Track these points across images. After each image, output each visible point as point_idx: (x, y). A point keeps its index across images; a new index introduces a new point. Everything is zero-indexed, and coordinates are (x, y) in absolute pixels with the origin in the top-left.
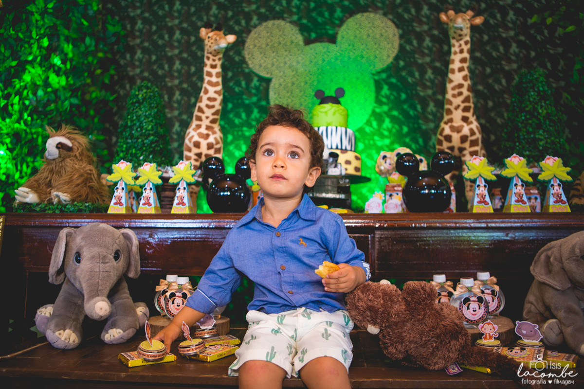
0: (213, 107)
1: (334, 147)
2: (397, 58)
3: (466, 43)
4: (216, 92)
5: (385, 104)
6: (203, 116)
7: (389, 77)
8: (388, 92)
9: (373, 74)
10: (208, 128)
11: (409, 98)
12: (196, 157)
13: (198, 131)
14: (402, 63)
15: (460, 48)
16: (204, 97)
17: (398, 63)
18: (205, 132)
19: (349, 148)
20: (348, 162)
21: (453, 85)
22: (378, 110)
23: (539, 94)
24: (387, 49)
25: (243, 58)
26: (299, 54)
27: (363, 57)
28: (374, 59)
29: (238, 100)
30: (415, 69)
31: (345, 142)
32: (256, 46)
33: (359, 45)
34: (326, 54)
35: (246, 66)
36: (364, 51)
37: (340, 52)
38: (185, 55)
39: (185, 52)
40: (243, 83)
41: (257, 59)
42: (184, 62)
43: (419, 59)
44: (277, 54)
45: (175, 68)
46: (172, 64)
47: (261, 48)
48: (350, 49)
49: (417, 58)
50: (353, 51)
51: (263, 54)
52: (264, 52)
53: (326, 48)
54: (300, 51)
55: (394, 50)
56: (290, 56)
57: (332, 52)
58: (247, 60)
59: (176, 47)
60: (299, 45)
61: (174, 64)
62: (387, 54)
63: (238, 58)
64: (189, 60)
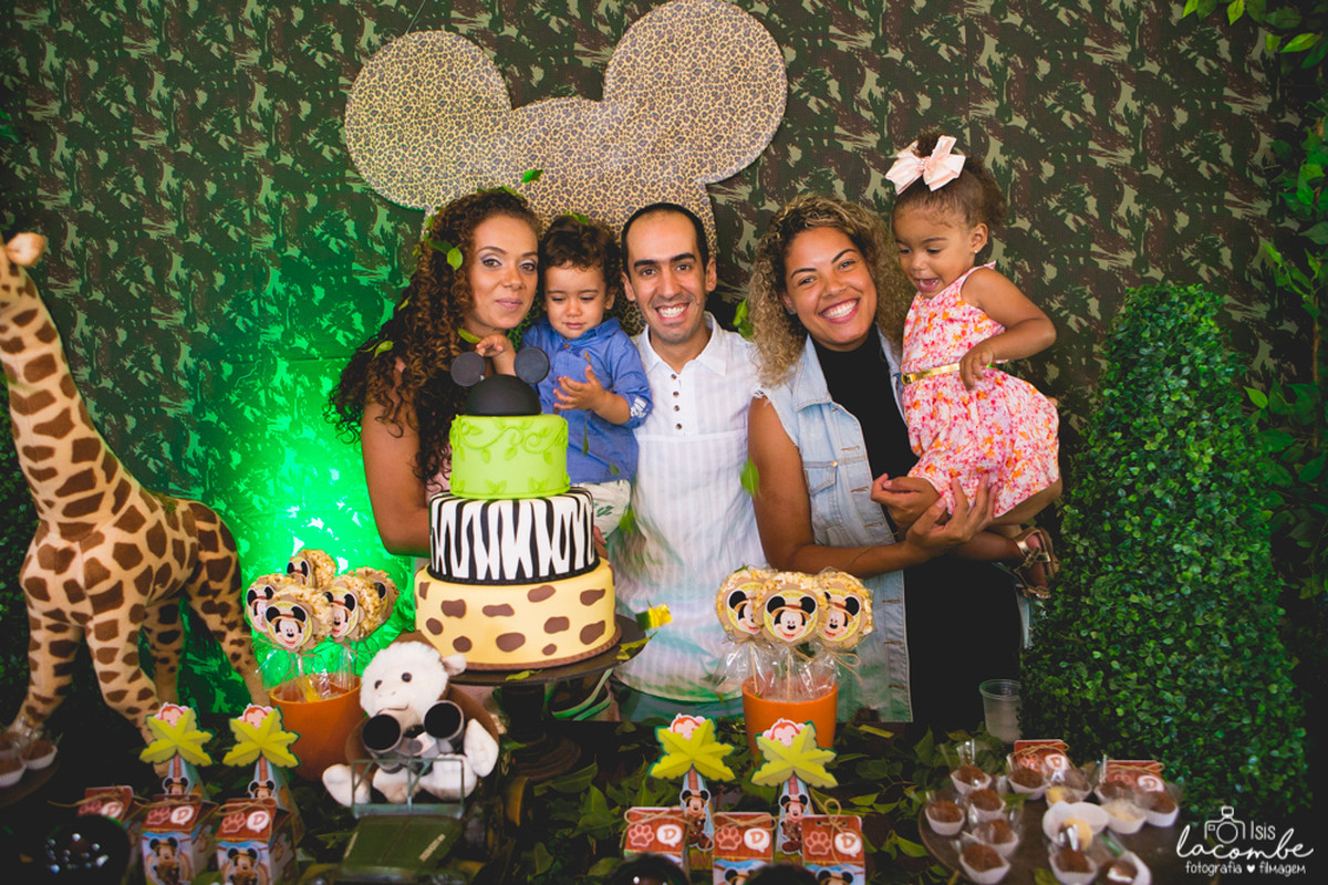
1: (511, 574)
2: (780, 138)
4: (41, 429)
6: (40, 501)
7: (756, 196)
9: (709, 187)
12: (50, 621)
13: (44, 542)
14: (795, 154)
17: (787, 154)
19: (562, 566)
20: (556, 624)
23: (1193, 384)
24: (751, 113)
25: (342, 151)
26: (498, 135)
27: (681, 140)
28: (715, 145)
29: (338, 276)
30: (833, 171)
31: (549, 552)
32: (374, 113)
33: (670, 102)
34: (574, 133)
35: (356, 176)
36: (686, 120)
37: (616, 125)
38: (186, 148)
39: (185, 138)
40: (350, 225)
41: (380, 153)
42: (184, 166)
43: (845, 138)
44: (435, 136)
45: (163, 187)
46: (153, 177)
47: (391, 120)
48: (645, 116)
49: (838, 136)
50: (653, 120)
51: (396, 139)
52: (400, 132)
53: (574, 114)
54: (500, 126)
55: (773, 116)
56: (471, 142)
57: (592, 126)
58: (353, 156)
59: (161, 125)
60: (495, 107)
61: (160, 174)
62: (754, 128)
63: (331, 151)
64: (197, 162)
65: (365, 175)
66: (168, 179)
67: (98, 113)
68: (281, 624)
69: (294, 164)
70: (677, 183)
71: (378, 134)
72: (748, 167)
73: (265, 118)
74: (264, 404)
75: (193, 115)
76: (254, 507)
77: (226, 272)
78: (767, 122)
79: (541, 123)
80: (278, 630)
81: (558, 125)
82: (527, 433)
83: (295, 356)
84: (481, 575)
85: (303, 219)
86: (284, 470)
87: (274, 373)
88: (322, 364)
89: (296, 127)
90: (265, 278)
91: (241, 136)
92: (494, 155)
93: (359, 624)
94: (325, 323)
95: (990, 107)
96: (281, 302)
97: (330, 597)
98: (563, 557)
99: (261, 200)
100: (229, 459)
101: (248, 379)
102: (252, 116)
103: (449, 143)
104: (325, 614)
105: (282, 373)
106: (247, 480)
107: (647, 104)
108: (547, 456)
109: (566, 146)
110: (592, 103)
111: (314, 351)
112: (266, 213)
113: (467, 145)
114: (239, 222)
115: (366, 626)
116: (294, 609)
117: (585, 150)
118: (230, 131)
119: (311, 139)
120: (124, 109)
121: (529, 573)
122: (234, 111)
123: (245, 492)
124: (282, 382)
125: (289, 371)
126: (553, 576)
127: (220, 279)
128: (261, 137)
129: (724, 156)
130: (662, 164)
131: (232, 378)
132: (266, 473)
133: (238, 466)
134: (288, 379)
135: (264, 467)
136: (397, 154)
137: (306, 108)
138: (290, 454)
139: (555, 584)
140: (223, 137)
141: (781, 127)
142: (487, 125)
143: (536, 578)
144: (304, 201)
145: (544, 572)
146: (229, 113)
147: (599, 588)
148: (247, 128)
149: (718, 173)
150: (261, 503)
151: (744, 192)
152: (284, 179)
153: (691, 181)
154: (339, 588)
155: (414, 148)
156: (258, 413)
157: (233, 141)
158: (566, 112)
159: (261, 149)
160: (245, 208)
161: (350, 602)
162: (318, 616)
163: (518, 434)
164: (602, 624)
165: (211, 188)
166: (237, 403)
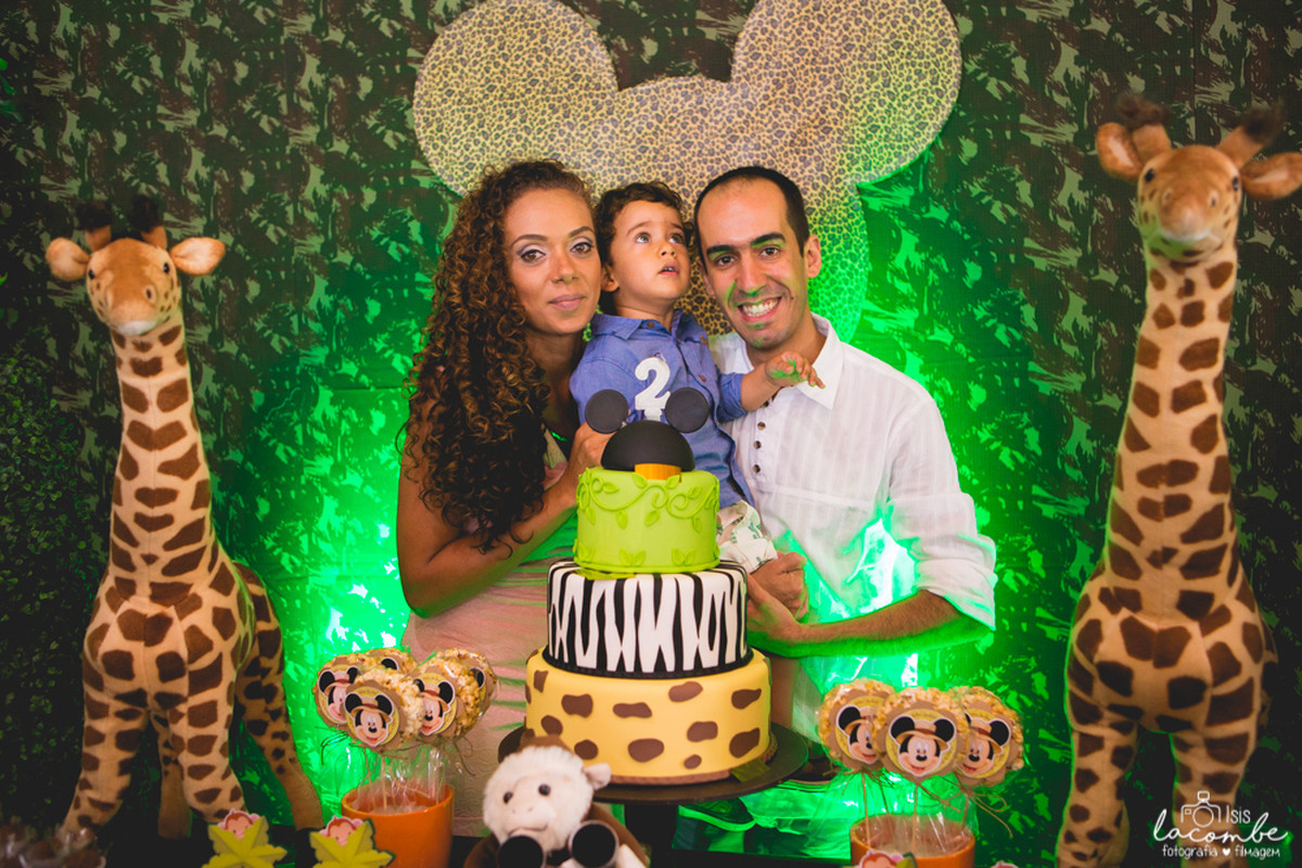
0: (167, 520)
1: (648, 666)
2: (951, 130)
3: (1217, 276)
4: (167, 468)
5: (906, 301)
6: (136, 555)
7: (919, 201)
8: (917, 260)
9: (860, 190)
10: (159, 593)
11: (995, 277)
12: (121, 706)
13: (126, 606)
14: (969, 149)
15: (1188, 300)
16: (128, 488)
17: (958, 149)
18: (151, 609)
19: (710, 659)
20: (702, 731)
21: (1144, 460)
22: (880, 325)
24: (915, 97)
25: (409, 137)
26: (601, 122)
27: (827, 130)
28: (869, 137)
29: (398, 288)
30: (1017, 170)
31: (695, 641)
32: (450, 93)
33: (814, 84)
34: (694, 120)
35: (424, 168)
36: (834, 106)
37: (746, 110)
38: (220, 130)
39: (219, 118)
40: (415, 228)
41: (456, 141)
42: (217, 153)
43: (1033, 129)
44: (523, 121)
45: (191, 177)
46: (178, 164)
47: (470, 101)
48: (782, 101)
49: (1025, 126)
50: (792, 105)
51: (475, 124)
52: (480, 116)
53: (694, 98)
54: (604, 110)
55: (943, 101)
56: (567, 130)
57: (717, 112)
58: (423, 144)
59: (191, 103)
60: (598, 87)
61: (188, 161)
62: (918, 117)
63: (395, 138)
64: (233, 148)
65: (435, 168)
66: (197, 167)
67: (117, 89)
68: (363, 716)
69: (350, 152)
70: (821, 183)
71: (453, 118)
72: (912, 166)
73: (318, 96)
74: (300, 441)
75: (229, 92)
76: (283, 568)
77: (261, 280)
78: (935, 109)
79: (654, 108)
80: (358, 723)
81: (675, 110)
82: (672, 494)
83: (342, 385)
84: (612, 666)
85: (358, 219)
86: (321, 525)
87: (315, 404)
88: (375, 394)
89: (353, 108)
90: (309, 288)
91: (287, 117)
92: (595, 146)
93: (455, 719)
94: (379, 345)
95: (1222, 91)
96: (326, 318)
97: (421, 686)
98: (711, 648)
99: (308, 194)
100: (255, 508)
101: (283, 410)
102: (302, 94)
103: (540, 131)
104: (414, 706)
105: (325, 406)
106: (275, 534)
107: (786, 86)
108: (695, 521)
109: (684, 136)
110: (718, 84)
111: (364, 379)
112: (312, 210)
113: (562, 133)
114: (280, 220)
115: (465, 722)
116: (379, 698)
117: (707, 141)
118: (274, 111)
119: (371, 122)
120: (148, 83)
121: (670, 666)
122: (279, 87)
123: (273, 548)
124: (324, 416)
125: (333, 402)
126: (699, 670)
127: (254, 289)
128: (311, 119)
129: (881, 150)
130: (803, 159)
131: (263, 409)
132: (300, 526)
133: (265, 517)
134: (332, 412)
135: (297, 519)
136: (476, 142)
137: (366, 85)
138: (330, 504)
139: (701, 681)
140: (265, 118)
141: (953, 116)
142: (587, 109)
143: (679, 672)
144: (360, 197)
145: (688, 665)
146: (273, 89)
147: (754, 688)
148: (295, 108)
149: (873, 172)
150: (292, 562)
151: (903, 195)
152: (337, 170)
153: (838, 180)
154: (431, 675)
155: (497, 136)
156: (293, 453)
157: (277, 124)
158: (685, 94)
159: (310, 133)
160: (288, 204)
161: (446, 692)
162: (406, 709)
163: (661, 493)
164: (756, 732)
165: (248, 179)
166: (268, 439)
